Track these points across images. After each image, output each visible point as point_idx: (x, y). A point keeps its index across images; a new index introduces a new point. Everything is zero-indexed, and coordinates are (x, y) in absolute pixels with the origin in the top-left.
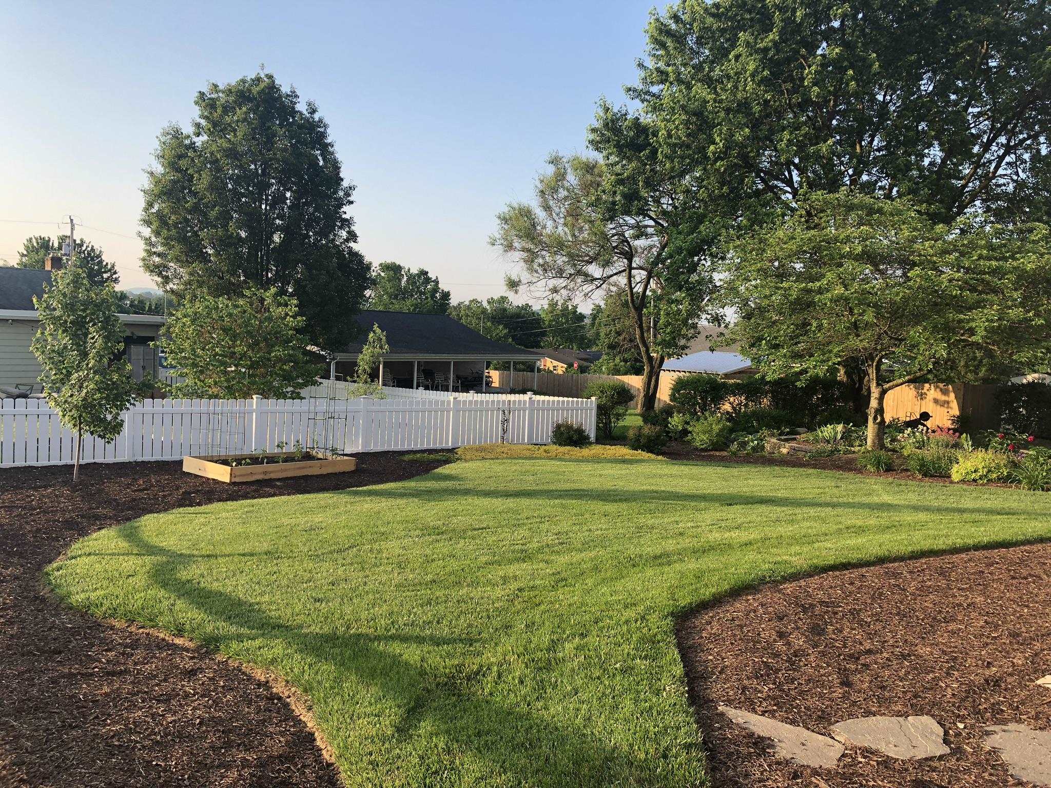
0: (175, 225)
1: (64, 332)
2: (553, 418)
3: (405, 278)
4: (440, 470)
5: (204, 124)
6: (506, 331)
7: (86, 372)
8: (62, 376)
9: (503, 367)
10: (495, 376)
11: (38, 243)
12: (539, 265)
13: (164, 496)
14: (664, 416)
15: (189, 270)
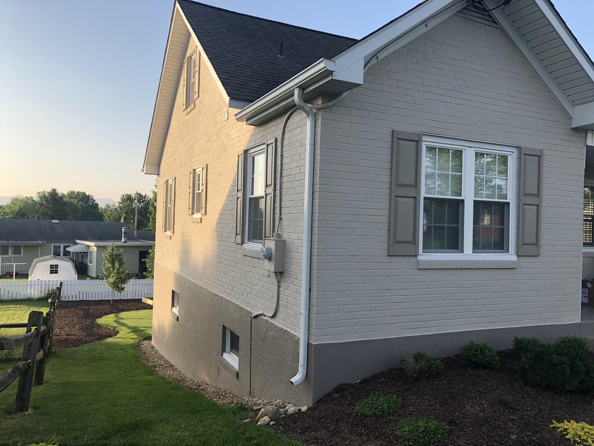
7: (114, 274)
11: (126, 197)
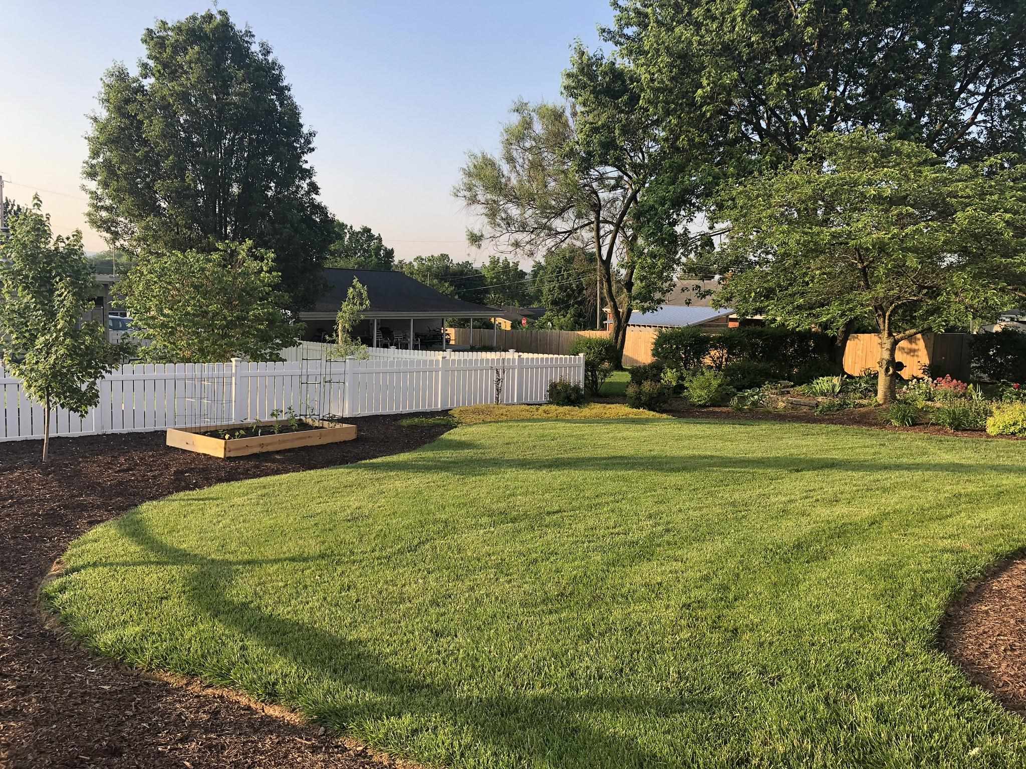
0: (126, 176)
1: (24, 289)
2: (547, 377)
3: (348, 236)
4: (446, 436)
5: (153, 65)
6: (452, 288)
7: (55, 335)
8: (24, 341)
9: (461, 324)
10: (451, 333)
12: (502, 219)
13: (154, 477)
14: (655, 372)
15: (143, 224)
